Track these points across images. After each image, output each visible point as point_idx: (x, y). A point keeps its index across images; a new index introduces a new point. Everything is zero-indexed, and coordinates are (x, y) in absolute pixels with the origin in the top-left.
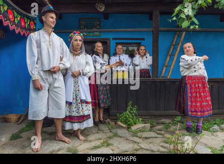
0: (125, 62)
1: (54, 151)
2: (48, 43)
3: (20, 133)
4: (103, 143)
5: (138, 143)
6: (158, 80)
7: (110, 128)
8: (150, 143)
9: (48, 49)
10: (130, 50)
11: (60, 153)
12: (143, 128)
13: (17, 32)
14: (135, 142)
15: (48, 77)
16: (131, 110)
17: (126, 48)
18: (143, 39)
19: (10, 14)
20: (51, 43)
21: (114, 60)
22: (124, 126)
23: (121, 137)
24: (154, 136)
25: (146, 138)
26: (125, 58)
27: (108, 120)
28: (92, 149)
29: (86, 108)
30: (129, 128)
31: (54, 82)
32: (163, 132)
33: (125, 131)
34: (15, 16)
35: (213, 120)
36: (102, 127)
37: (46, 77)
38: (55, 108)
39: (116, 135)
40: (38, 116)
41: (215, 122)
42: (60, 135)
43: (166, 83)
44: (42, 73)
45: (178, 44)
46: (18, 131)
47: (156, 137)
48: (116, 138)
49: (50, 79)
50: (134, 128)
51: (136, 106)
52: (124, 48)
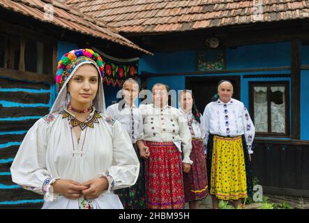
52: (264, 89)
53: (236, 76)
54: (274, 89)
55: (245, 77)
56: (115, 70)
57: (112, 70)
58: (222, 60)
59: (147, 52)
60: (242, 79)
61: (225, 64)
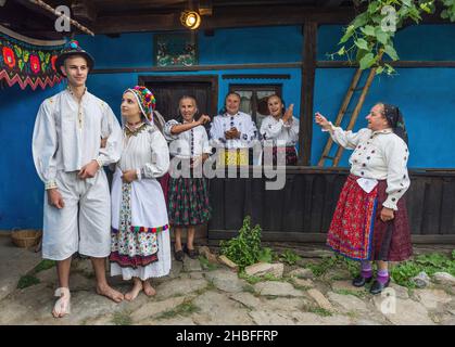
0: (243, 132)
1: (88, 318)
2: (75, 117)
3: (38, 271)
4: (183, 305)
5: (251, 309)
6: (310, 172)
7: (205, 266)
8: (274, 310)
9: (75, 130)
10: (260, 97)
11: (99, 323)
12: (268, 271)
13: (23, 85)
14: (245, 306)
15: (76, 184)
16: (249, 233)
17: (251, 93)
18: (288, 77)
19: (8, 54)
20: (81, 117)
21: (221, 124)
22: (233, 265)
23: (220, 291)
24: (285, 293)
25: (270, 297)
26: (243, 122)
27: (204, 249)
28: (158, 318)
29: (147, 242)
30: (241, 270)
31: (87, 192)
32: (308, 283)
33: (233, 276)
34: (19, 56)
35: (423, 256)
36: (191, 263)
37: (71, 184)
38: (90, 237)
39: (211, 286)
40: (58, 253)
41: (427, 260)
42: (103, 285)
43: (328, 177)
44: (64, 176)
45: (363, 88)
46: (32, 267)
47: (289, 297)
48: (210, 295)
49: (80, 187)
50: (251, 271)
51: (258, 226)
52: (248, 95)
53: (212, 77)
54: (261, 95)
55: (224, 77)
56: (22, 58)
57: (17, 59)
58: (193, 52)
59: (83, 28)
60: (220, 80)
61: (197, 58)
